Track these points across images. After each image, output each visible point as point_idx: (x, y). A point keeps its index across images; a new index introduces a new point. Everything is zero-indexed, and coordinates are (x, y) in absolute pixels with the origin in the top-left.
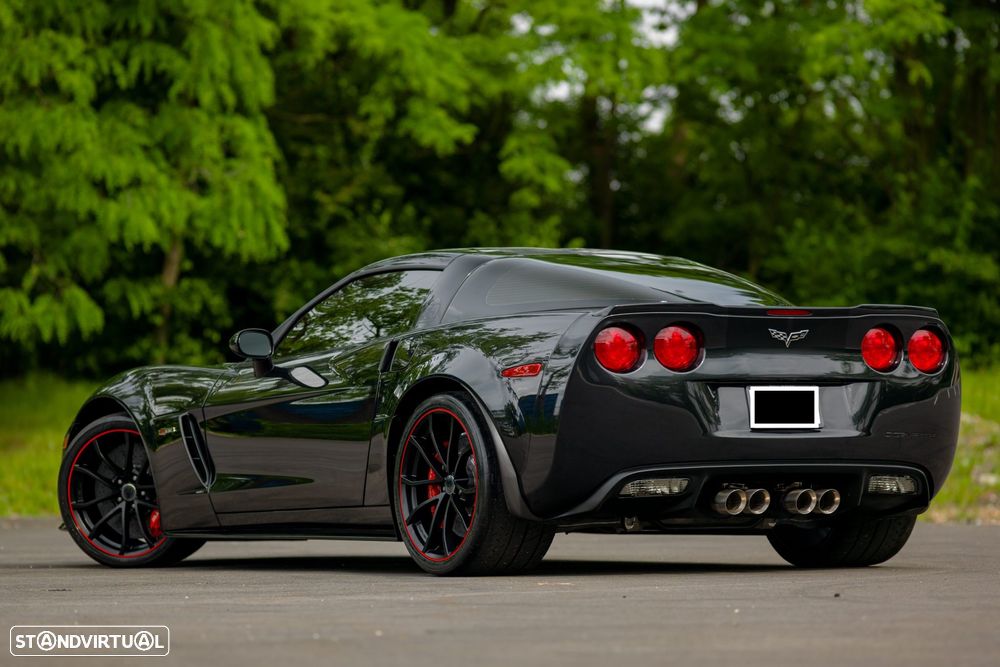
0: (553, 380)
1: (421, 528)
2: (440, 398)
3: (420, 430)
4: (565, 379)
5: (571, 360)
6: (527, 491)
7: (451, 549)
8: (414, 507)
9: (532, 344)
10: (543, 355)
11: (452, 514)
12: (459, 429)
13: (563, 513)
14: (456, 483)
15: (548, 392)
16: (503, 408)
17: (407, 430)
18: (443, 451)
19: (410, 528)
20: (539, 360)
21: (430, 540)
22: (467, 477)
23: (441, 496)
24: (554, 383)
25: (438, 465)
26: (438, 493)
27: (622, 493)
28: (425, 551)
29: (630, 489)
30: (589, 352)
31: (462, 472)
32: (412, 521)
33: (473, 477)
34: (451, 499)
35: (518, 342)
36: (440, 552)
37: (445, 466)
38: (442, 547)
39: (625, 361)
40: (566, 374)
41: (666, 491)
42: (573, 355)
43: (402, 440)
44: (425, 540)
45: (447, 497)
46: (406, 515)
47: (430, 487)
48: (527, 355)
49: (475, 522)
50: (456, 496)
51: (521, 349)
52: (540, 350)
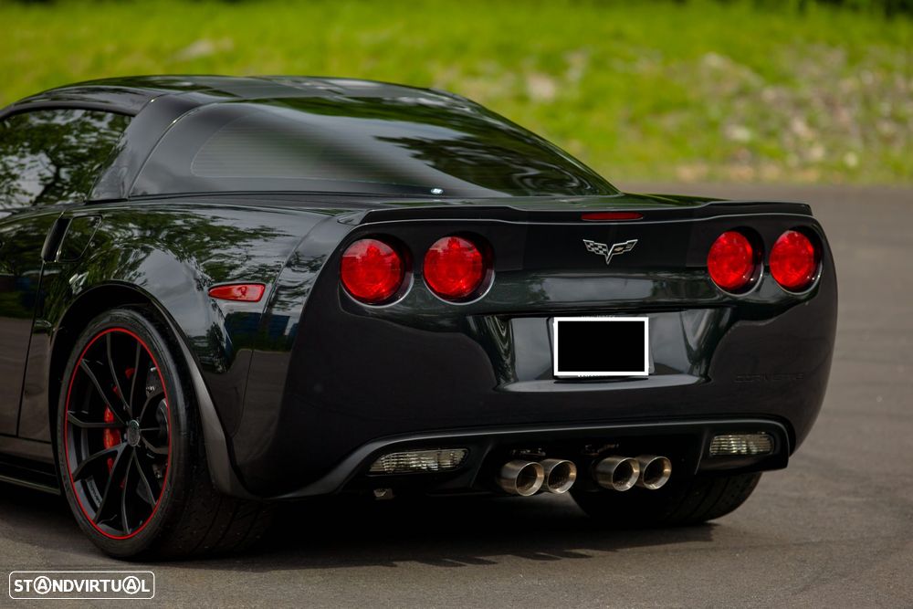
0: (282, 298)
1: (92, 485)
2: (123, 313)
3: (95, 353)
4: (303, 300)
5: (312, 277)
6: (239, 460)
7: (134, 525)
8: (84, 458)
9: (254, 242)
10: (271, 262)
11: (135, 477)
12: (146, 361)
13: (287, 493)
14: (143, 434)
15: (275, 312)
16: (204, 333)
17: (76, 352)
18: (126, 385)
19: (78, 485)
20: (263, 269)
21: (106, 505)
22: (157, 425)
23: (121, 448)
24: (283, 303)
25: (117, 406)
26: (116, 443)
27: (373, 469)
28: (99, 520)
29: (387, 464)
30: (336, 268)
31: (151, 420)
32: (82, 475)
33: (165, 424)
34: (134, 453)
35: (235, 236)
36: (117, 525)
37: (128, 407)
38: (120, 518)
39: (382, 288)
40: (302, 294)
41: (434, 466)
42: (313, 269)
43: (71, 364)
44: (98, 506)
45: (128, 448)
46: (73, 466)
47: (108, 431)
48: (249, 258)
49: (166, 488)
50: (142, 450)
51: (239, 247)
52: (265, 253)
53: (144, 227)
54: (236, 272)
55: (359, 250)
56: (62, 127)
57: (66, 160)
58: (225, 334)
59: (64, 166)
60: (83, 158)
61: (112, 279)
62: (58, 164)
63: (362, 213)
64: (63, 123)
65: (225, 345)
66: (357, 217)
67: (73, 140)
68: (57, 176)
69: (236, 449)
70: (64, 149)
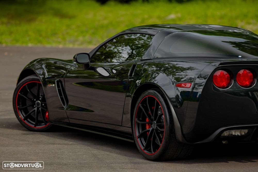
0: (196, 87)
1: (143, 139)
2: (151, 91)
3: (143, 102)
4: (202, 87)
5: (205, 81)
6: (184, 132)
7: (154, 151)
8: (140, 132)
9: (188, 71)
10: (193, 77)
11: (155, 137)
12: (158, 105)
13: (197, 142)
14: (157, 125)
15: (194, 91)
16: (174, 97)
17: (138, 102)
18: (152, 111)
19: (139, 139)
20: (191, 79)
21: (147, 145)
22: (161, 123)
23: (151, 129)
24: (196, 88)
25: (150, 117)
26: (149, 128)
27: (222, 135)
28: (145, 149)
29: (226, 134)
30: (211, 78)
31: (159, 121)
32: (140, 137)
33: (163, 122)
34: (155, 130)
35: (183, 69)
36: (150, 151)
37: (153, 118)
38: (151, 149)
40: (202, 86)
41: (239, 134)
42: (205, 79)
43: (137, 105)
44: (144, 145)
45: (153, 129)
46: (137, 134)
47: (147, 124)
48: (186, 75)
49: (164, 140)
50: (157, 130)
51: (184, 72)
52: (191, 74)
53: (157, 67)
54: (183, 80)
55: (218, 73)
56: (134, 39)
57: (135, 48)
58: (180, 97)
59: (134, 50)
60: (140, 48)
61: (148, 81)
62: (133, 49)
63: (219, 63)
64: (134, 38)
65: (180, 100)
66: (217, 64)
67: (137, 42)
68: (132, 53)
69: (183, 129)
70: (134, 45)
